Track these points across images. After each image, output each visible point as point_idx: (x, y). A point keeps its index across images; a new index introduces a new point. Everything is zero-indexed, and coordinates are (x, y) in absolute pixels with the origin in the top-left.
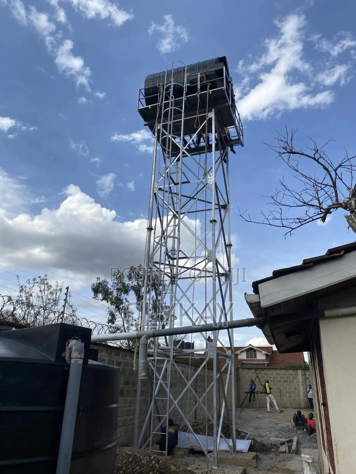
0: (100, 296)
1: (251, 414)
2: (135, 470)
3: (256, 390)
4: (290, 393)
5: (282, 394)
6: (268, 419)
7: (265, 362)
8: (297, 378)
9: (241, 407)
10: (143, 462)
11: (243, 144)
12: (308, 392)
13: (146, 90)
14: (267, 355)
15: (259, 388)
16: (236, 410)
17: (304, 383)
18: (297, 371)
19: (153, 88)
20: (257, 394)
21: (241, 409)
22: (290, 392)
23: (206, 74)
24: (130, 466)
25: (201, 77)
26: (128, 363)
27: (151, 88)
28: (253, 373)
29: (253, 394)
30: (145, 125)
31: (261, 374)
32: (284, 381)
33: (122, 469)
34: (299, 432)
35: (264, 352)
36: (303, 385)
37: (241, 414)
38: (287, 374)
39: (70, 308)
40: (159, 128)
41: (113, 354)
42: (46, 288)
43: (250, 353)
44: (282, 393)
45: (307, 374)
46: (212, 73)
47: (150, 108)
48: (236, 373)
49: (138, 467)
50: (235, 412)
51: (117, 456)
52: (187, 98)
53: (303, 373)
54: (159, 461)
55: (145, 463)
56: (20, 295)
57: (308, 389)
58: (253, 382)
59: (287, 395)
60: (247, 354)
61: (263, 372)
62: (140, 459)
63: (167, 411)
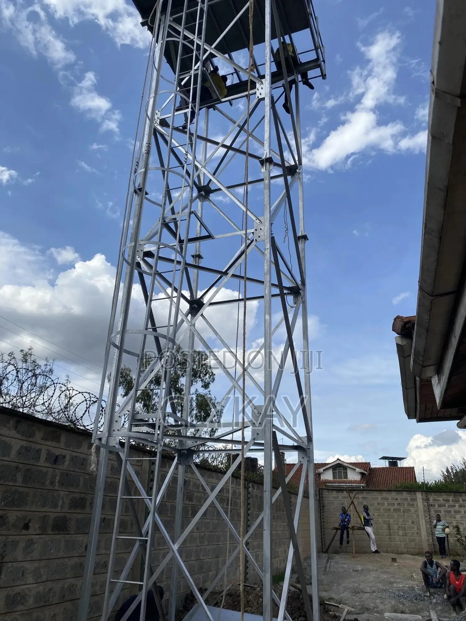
1: (344, 564)
3: (350, 524)
4: (404, 529)
5: (391, 531)
6: (373, 574)
7: (360, 485)
8: (415, 505)
9: (326, 552)
11: (325, 75)
12: (435, 526)
14: (362, 474)
15: (355, 521)
16: (318, 557)
17: (427, 512)
18: (415, 494)
20: (353, 530)
21: (327, 555)
22: (405, 527)
28: (345, 498)
29: (345, 531)
31: (358, 498)
32: (395, 510)
34: (434, 601)
35: (358, 470)
36: (425, 517)
37: (329, 564)
38: (399, 498)
41: (39, 435)
43: (338, 472)
44: (391, 529)
45: (431, 499)
48: (318, 497)
50: (317, 560)
53: (424, 496)
57: (435, 521)
58: (344, 512)
59: (401, 533)
60: (333, 473)
61: (360, 496)
63: (145, 564)
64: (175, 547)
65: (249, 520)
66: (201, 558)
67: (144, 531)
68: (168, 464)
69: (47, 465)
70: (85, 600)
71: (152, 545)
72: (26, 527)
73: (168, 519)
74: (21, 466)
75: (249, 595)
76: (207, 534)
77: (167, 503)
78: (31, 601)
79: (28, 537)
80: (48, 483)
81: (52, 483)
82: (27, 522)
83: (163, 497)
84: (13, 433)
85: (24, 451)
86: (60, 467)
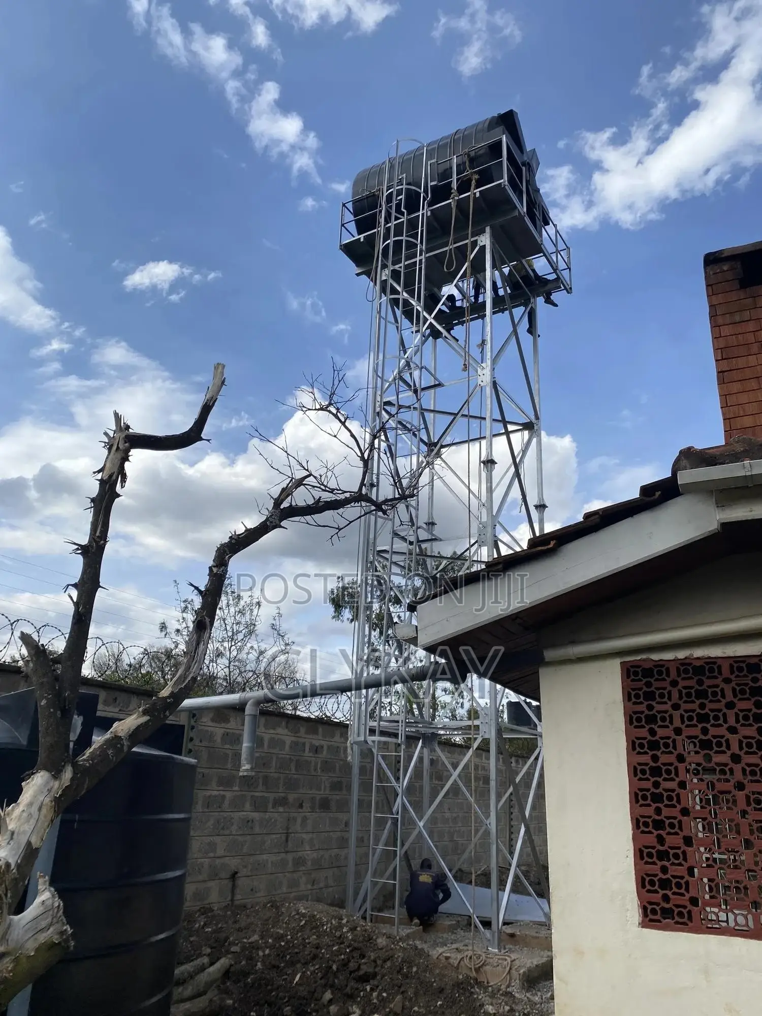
0: (347, 614)
2: (307, 941)
10: (325, 928)
11: (571, 288)
13: (355, 202)
19: (367, 197)
23: (469, 155)
24: (300, 934)
25: (459, 163)
26: (338, 747)
27: (365, 199)
30: (358, 275)
33: (285, 938)
39: (280, 639)
40: (384, 278)
41: (302, 730)
42: (231, 602)
46: (481, 152)
47: (362, 240)
49: (315, 937)
51: (280, 916)
52: (431, 211)
54: (357, 927)
55: (328, 930)
56: (183, 618)
62: (320, 923)
63: (397, 840)
64: (421, 824)
65: (512, 800)
66: (455, 839)
67: (394, 810)
68: (413, 745)
69: (311, 754)
70: (352, 868)
71: (403, 824)
72: (301, 806)
73: (417, 799)
74: (292, 757)
75: (502, 875)
76: (460, 815)
77: (416, 784)
78: (309, 863)
79: (303, 814)
80: (312, 768)
81: (315, 770)
82: (301, 802)
83: (410, 778)
84: (286, 731)
85: (295, 745)
86: (320, 756)
